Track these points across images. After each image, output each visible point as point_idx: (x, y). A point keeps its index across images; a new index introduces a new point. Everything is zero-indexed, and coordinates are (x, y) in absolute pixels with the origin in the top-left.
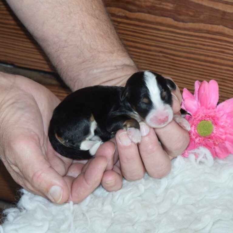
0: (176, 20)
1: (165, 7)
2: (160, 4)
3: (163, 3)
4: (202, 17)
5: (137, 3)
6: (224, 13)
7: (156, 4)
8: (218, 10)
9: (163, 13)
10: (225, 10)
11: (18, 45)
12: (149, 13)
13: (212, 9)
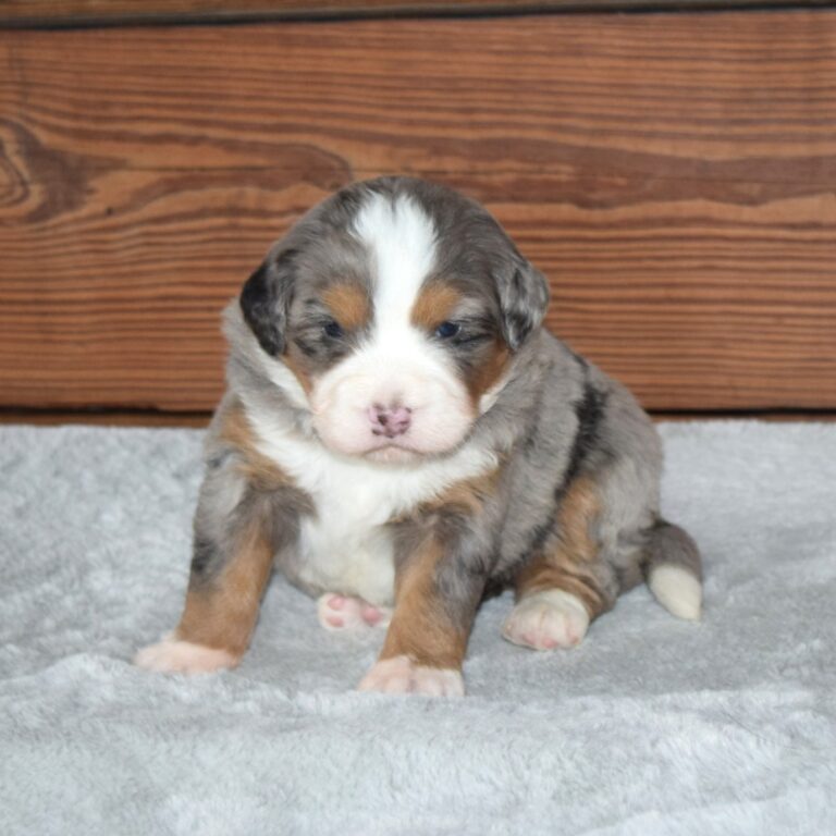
0: (584, 204)
1: (554, 177)
2: (540, 171)
3: (549, 168)
4: (649, 186)
5: (482, 179)
6: (704, 165)
7: (530, 172)
8: (688, 162)
9: (550, 193)
10: (707, 157)
11: (167, 353)
12: (515, 199)
13: (674, 162)
